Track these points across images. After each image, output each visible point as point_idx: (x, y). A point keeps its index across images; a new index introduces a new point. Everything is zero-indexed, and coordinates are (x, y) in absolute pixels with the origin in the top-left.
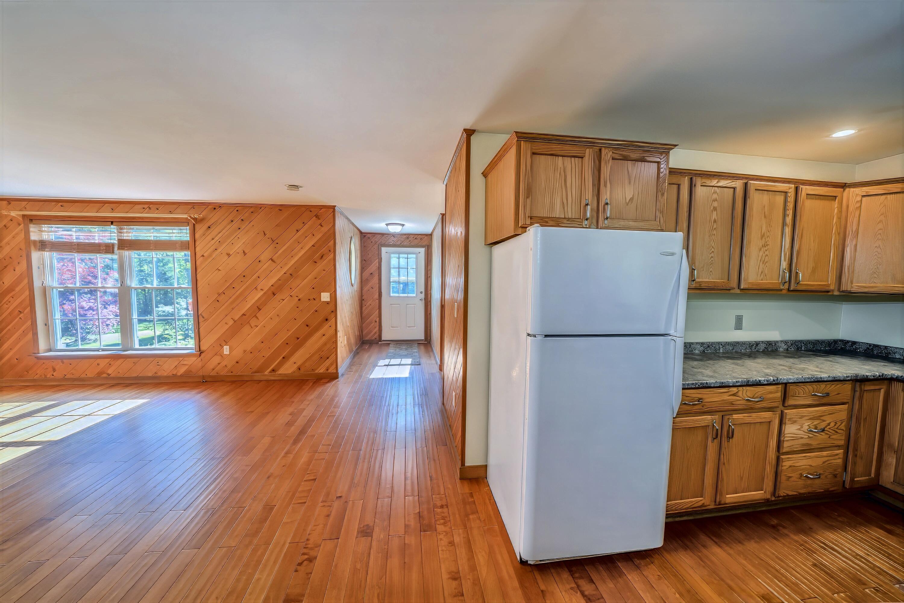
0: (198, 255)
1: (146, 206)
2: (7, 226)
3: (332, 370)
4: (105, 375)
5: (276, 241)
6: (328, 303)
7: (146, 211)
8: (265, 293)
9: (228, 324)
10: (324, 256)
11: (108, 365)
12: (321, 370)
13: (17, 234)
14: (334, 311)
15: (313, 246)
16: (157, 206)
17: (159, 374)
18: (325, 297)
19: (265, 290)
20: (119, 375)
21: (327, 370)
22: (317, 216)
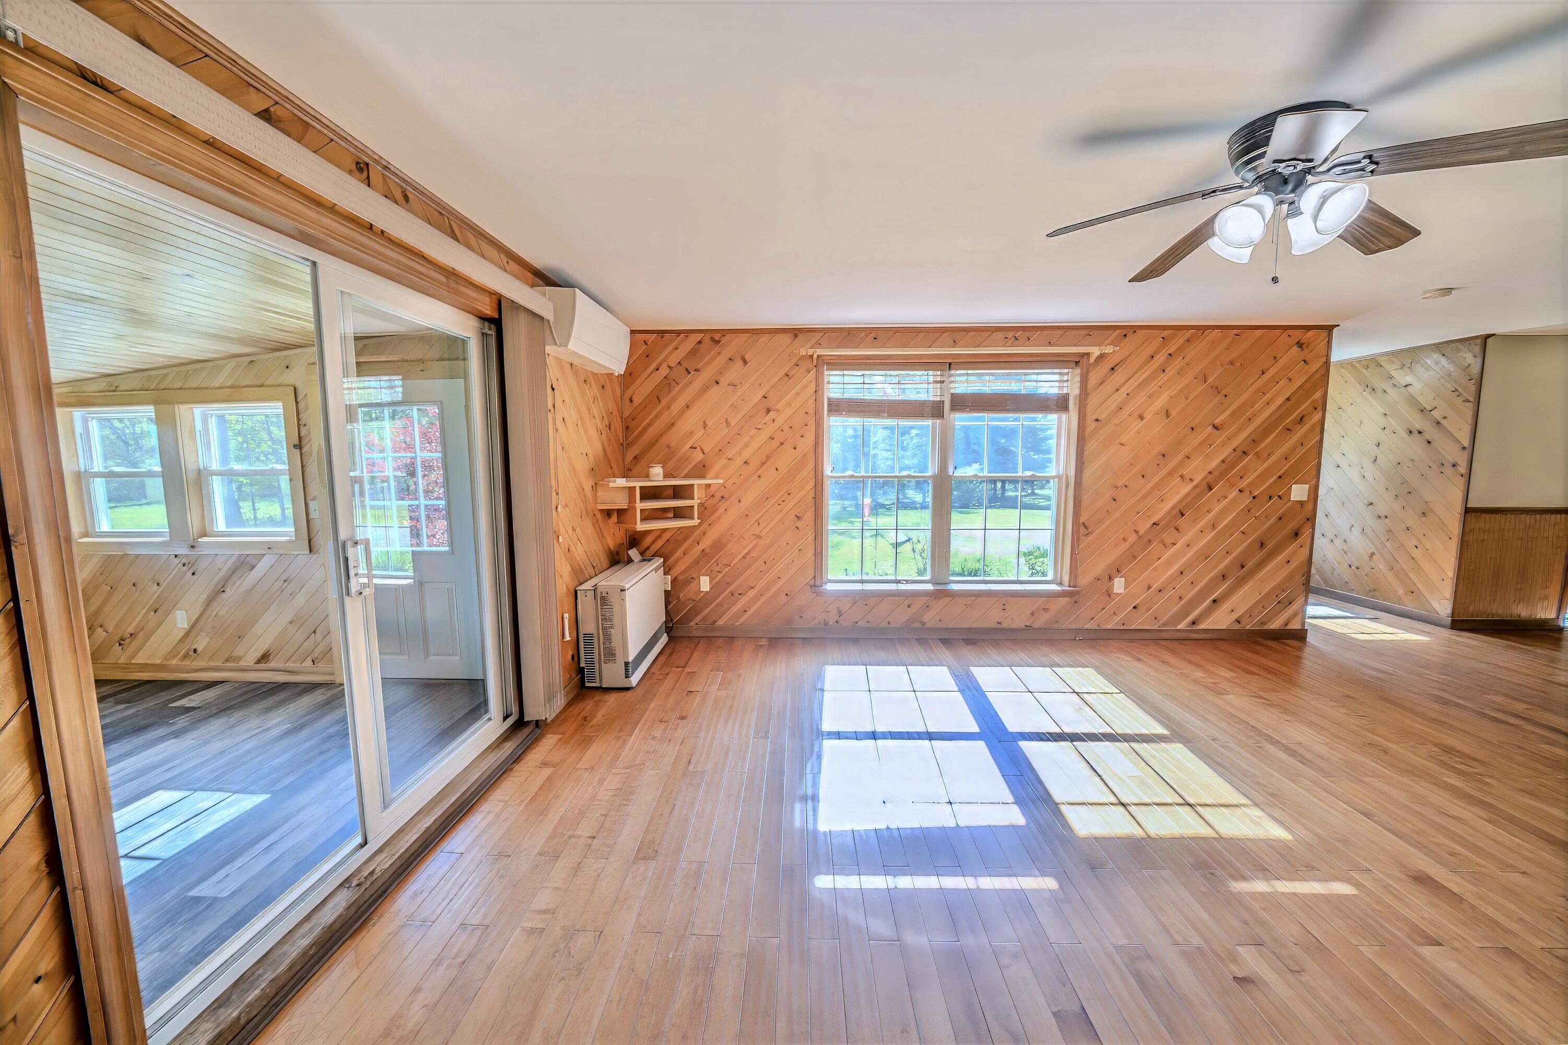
0: (1090, 418)
1: (1010, 335)
2: (790, 374)
3: (1295, 625)
4: (917, 625)
5: (1224, 392)
6: (1301, 503)
7: (1010, 342)
8: (1196, 487)
9: (1126, 541)
10: (1305, 419)
11: (925, 607)
12: (1275, 625)
13: (805, 387)
14: (1311, 519)
15: (1288, 399)
16: (1027, 334)
17: (1005, 625)
18: (1299, 492)
19: (1197, 481)
20: (941, 625)
21: (1286, 625)
22: (1300, 345)
